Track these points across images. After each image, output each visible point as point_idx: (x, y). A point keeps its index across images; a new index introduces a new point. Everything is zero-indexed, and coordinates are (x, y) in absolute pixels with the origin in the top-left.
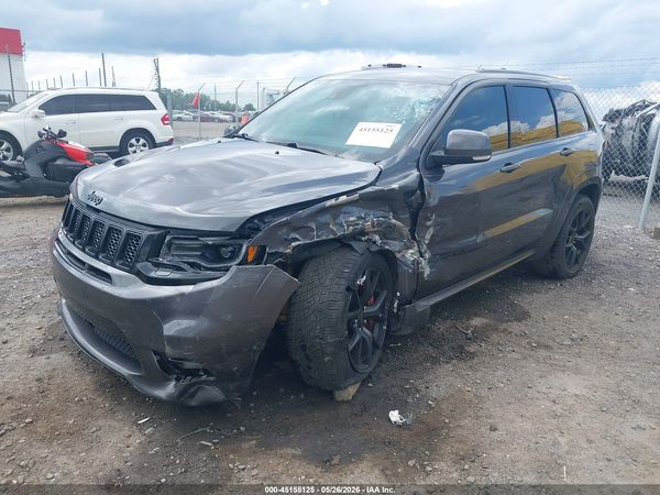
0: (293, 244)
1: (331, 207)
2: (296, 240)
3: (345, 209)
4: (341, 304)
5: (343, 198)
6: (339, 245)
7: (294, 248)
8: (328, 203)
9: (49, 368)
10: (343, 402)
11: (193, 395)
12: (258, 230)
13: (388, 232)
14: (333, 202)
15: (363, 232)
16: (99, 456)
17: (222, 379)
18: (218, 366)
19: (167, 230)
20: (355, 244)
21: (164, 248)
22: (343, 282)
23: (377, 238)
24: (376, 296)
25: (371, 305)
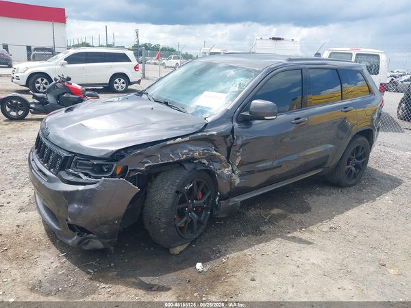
0: (146, 165)
1: (170, 144)
2: (147, 162)
3: (180, 145)
4: (171, 201)
5: (179, 140)
6: (178, 165)
7: (146, 167)
8: (168, 143)
9: (26, 220)
10: (174, 254)
11: (87, 244)
12: (124, 157)
13: (212, 159)
14: (172, 142)
15: (193, 159)
16: (34, 272)
17: (101, 237)
18: (96, 230)
19: (76, 154)
20: (186, 166)
21: (73, 164)
22: (174, 188)
23: (205, 161)
24: (203, 194)
25: (200, 200)
